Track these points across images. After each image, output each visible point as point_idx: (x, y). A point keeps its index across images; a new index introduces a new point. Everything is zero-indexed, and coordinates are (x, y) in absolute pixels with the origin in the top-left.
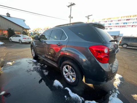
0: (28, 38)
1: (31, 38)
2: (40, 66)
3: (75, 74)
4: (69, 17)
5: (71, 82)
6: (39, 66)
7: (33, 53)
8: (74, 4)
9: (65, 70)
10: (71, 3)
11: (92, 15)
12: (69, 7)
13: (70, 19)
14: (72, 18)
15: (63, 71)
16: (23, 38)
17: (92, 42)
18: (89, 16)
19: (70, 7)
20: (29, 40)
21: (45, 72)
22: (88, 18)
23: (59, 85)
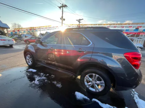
0: (9, 40)
1: (13, 40)
2: (45, 76)
3: (104, 83)
4: (61, 19)
5: (97, 91)
6: (43, 78)
7: (27, 61)
8: (65, 6)
9: (89, 79)
10: (63, 4)
11: (83, 19)
12: (60, 7)
13: (62, 21)
14: (64, 20)
15: (85, 80)
16: (1, 40)
17: (126, 49)
18: (80, 20)
19: (62, 8)
20: (10, 43)
21: (56, 84)
22: (80, 22)
23: (83, 98)
